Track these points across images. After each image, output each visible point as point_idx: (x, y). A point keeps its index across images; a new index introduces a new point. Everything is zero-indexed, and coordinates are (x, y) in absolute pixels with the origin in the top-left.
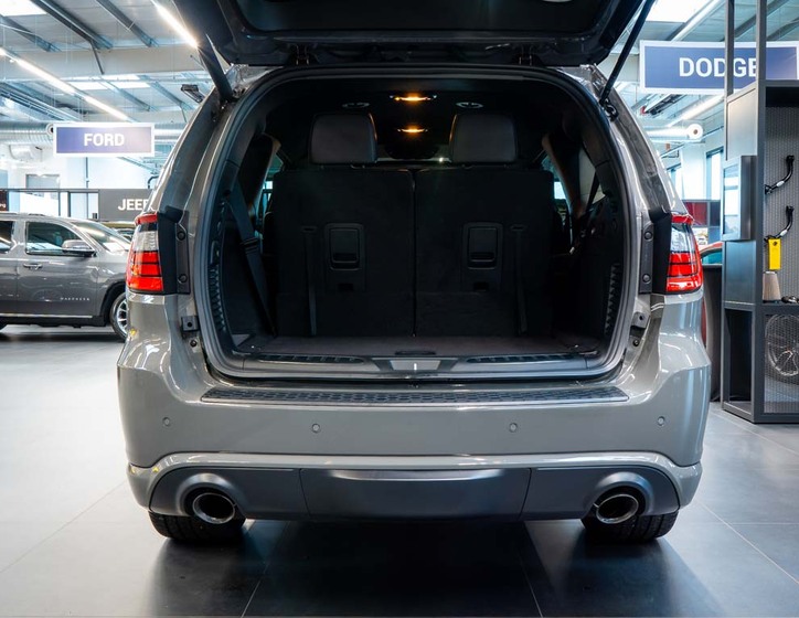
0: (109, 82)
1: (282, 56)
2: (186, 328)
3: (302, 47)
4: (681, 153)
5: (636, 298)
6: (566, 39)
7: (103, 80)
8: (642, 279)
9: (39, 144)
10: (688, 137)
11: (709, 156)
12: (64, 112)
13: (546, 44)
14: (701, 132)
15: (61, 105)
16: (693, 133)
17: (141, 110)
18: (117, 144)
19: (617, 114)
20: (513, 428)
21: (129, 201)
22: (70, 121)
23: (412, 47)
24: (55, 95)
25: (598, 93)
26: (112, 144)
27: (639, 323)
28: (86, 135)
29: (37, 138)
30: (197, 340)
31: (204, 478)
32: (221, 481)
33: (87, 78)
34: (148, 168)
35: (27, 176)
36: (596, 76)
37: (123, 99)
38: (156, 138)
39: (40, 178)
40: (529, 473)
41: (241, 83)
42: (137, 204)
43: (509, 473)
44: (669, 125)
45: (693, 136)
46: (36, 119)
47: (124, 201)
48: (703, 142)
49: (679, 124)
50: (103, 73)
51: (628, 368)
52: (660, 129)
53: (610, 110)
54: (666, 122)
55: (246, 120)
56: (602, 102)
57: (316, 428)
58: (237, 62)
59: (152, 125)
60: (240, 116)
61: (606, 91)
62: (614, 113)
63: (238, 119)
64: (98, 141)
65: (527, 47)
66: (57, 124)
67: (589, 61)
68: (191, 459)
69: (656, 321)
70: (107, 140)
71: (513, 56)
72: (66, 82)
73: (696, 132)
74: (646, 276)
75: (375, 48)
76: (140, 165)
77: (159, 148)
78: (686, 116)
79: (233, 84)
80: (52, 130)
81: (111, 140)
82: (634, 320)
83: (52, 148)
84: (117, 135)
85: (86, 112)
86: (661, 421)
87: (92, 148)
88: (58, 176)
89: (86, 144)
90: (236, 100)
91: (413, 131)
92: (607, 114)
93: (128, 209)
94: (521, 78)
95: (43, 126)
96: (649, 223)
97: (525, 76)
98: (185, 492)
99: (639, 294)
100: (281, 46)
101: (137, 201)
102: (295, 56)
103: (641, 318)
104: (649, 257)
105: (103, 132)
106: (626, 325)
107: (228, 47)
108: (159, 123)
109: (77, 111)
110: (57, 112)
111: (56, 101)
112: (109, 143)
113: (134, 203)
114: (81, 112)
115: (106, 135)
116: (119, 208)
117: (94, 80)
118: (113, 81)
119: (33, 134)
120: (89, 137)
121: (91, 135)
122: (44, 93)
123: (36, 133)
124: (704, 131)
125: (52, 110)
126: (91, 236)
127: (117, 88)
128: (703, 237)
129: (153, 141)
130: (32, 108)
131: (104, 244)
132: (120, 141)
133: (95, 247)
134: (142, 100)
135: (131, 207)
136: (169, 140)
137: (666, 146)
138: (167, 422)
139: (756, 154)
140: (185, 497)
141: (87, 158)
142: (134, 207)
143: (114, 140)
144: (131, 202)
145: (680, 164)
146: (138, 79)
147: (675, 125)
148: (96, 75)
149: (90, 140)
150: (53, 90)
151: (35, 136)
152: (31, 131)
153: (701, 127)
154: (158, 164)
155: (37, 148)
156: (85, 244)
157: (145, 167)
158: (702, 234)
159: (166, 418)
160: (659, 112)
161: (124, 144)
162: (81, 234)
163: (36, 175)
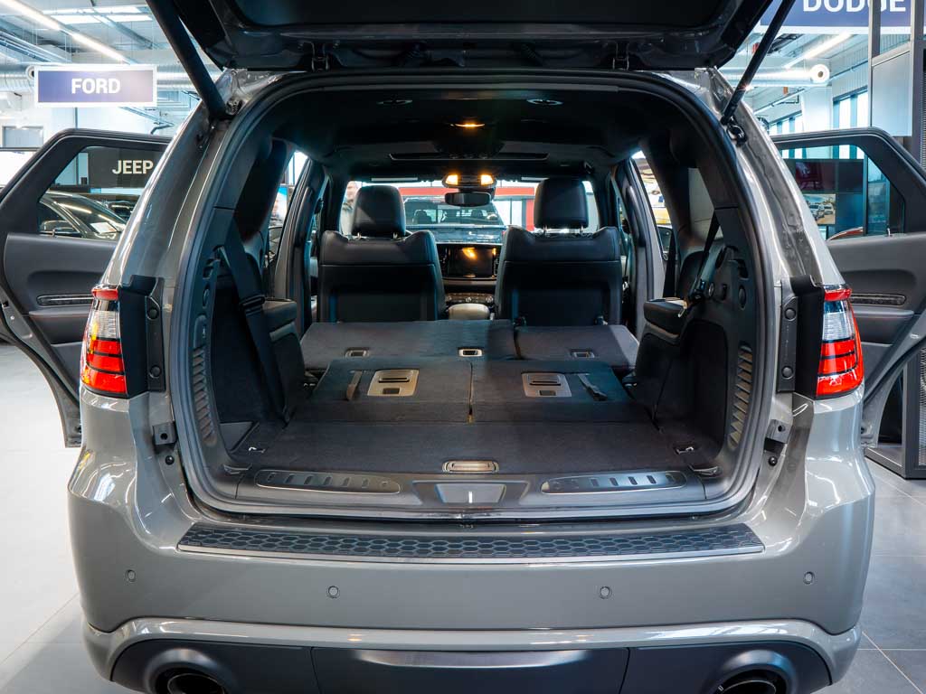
0: (102, 15)
1: (292, 57)
2: (160, 442)
3: (319, 44)
4: (802, 99)
5: (773, 399)
6: (677, 34)
7: (97, 14)
8: (780, 371)
9: (18, 90)
10: (812, 80)
11: (836, 102)
12: (48, 51)
13: (650, 40)
14: (827, 74)
15: (44, 41)
16: (816, 76)
17: (142, 47)
18: (111, 91)
19: (745, 138)
20: (605, 592)
21: (125, 162)
22: (56, 63)
23: (468, 44)
24: (37, 30)
25: (719, 106)
26: (105, 92)
27: (777, 436)
28: (74, 81)
29: (15, 82)
30: (174, 454)
31: (183, 655)
32: (202, 659)
33: (75, 11)
34: (150, 117)
35: (5, 128)
36: (717, 83)
37: (119, 34)
38: (160, 82)
39: (20, 130)
40: (628, 654)
41: (239, 93)
42: (135, 167)
43: (597, 656)
44: (787, 66)
45: (817, 79)
46: (15, 60)
47: (120, 162)
48: (830, 85)
49: (801, 65)
50: (94, 5)
51: (762, 498)
52: (777, 70)
53: (735, 132)
54: (786, 61)
55: (244, 147)
56: (724, 121)
57: (333, 591)
58: (232, 65)
59: (153, 67)
60: (236, 140)
61: (731, 105)
62: (741, 135)
63: (232, 148)
64: (89, 87)
65: (623, 43)
66: (39, 67)
67: (707, 63)
68: (164, 628)
69: (800, 433)
70: (98, 86)
71: (605, 57)
72: (48, 16)
73: (821, 74)
74: (787, 369)
75: (417, 47)
76: (141, 114)
77: (162, 94)
78: (809, 54)
79: (226, 95)
80: (33, 73)
81: (104, 86)
82: (770, 431)
83: (32, 94)
84: (111, 80)
85: (74, 51)
86: (809, 578)
87: (81, 97)
88: (41, 128)
89: (74, 91)
90: (231, 118)
91: (470, 125)
92: (733, 136)
93: (125, 172)
94: (616, 89)
95: (23, 68)
96: (791, 296)
97: (620, 86)
98: (156, 671)
99: (777, 392)
100: (290, 44)
101: (135, 162)
102: (309, 56)
103: (780, 429)
104: (791, 342)
105: (95, 76)
106: (759, 437)
107: (220, 46)
108: (162, 65)
109: (63, 48)
110: (40, 51)
111: (39, 37)
112: (102, 90)
113: (131, 164)
114: (68, 50)
115: (99, 80)
116: (114, 171)
117: (84, 14)
118: (108, 14)
119: (10, 78)
120: (77, 83)
121: (80, 80)
122: (24, 28)
123: (14, 78)
124: (830, 71)
125: (33, 48)
126: (75, 214)
127: (112, 21)
128: (830, 205)
129: (155, 87)
130: (9, 47)
131: (92, 225)
132: (114, 88)
133: (79, 228)
134: (142, 35)
135: (128, 170)
136: (174, 86)
137: (781, 93)
138: (131, 576)
139: (909, 133)
140: (157, 676)
141: (76, 109)
142: (131, 170)
143: (108, 87)
144: (128, 164)
145: (801, 112)
146: (138, 11)
147: (794, 66)
148: (87, 7)
149: (79, 86)
150: (34, 24)
151: (13, 81)
152: (7, 75)
153: (826, 68)
154: (163, 112)
155: (16, 94)
156: (67, 225)
157: (146, 115)
158: (828, 202)
159: (129, 571)
160: (776, 50)
161: (121, 91)
162: (61, 211)
163: (14, 127)
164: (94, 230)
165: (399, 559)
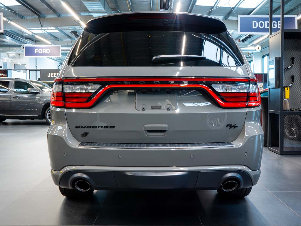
0: (44, 30)
4: (253, 56)
7: (42, 29)
9: (19, 52)
10: (256, 50)
11: (263, 57)
12: (28, 41)
15: (27, 38)
17: (56, 40)
18: (47, 53)
20: (192, 156)
21: (51, 73)
22: (31, 45)
24: (25, 35)
26: (45, 53)
28: (36, 49)
29: (18, 50)
31: (79, 175)
32: (85, 176)
33: (36, 29)
34: (58, 61)
35: (14, 64)
37: (49, 36)
38: (62, 50)
39: (19, 65)
40: (198, 173)
42: (54, 75)
43: (190, 173)
44: (249, 46)
46: (18, 44)
47: (50, 73)
48: (261, 52)
50: (42, 27)
52: (245, 47)
54: (248, 45)
57: (120, 157)
59: (60, 46)
64: (40, 51)
66: (25, 46)
68: (74, 168)
70: (43, 51)
72: (28, 30)
73: (258, 48)
76: (55, 60)
77: (62, 54)
78: (255, 42)
80: (23, 47)
81: (45, 51)
83: (23, 54)
84: (47, 49)
85: (36, 41)
86: (246, 154)
87: (38, 54)
88: (26, 64)
89: (36, 53)
93: (51, 76)
95: (20, 46)
98: (72, 180)
101: (54, 73)
108: (62, 45)
109: (32, 40)
110: (25, 41)
111: (25, 37)
112: (44, 52)
113: (53, 74)
114: (34, 41)
115: (43, 49)
116: (48, 76)
117: (39, 29)
118: (46, 30)
119: (16, 49)
120: (37, 50)
121: (38, 49)
122: (21, 34)
123: (18, 49)
124: (261, 48)
125: (23, 40)
126: (38, 86)
127: (47, 32)
128: (261, 87)
129: (60, 51)
130: (16, 39)
131: (43, 89)
132: (48, 52)
133: (39, 90)
134: (56, 36)
135: (52, 76)
136: (66, 51)
137: (247, 54)
138: (65, 154)
139: (280, 56)
140: (72, 182)
141: (36, 58)
142: (53, 76)
143: (46, 51)
144: (52, 74)
145: (253, 60)
146: (55, 29)
147: (251, 46)
148: (40, 27)
149: (37, 51)
150: (24, 33)
151: (17, 50)
152: (16, 48)
153: (260, 47)
154: (62, 60)
155: (18, 54)
156: (35, 89)
157: (57, 61)
158: (261, 86)
159: (65, 153)
160: (245, 41)
161: (50, 53)
162: (34, 85)
163: (17, 64)
164: (43, 91)
165: (137, 148)
